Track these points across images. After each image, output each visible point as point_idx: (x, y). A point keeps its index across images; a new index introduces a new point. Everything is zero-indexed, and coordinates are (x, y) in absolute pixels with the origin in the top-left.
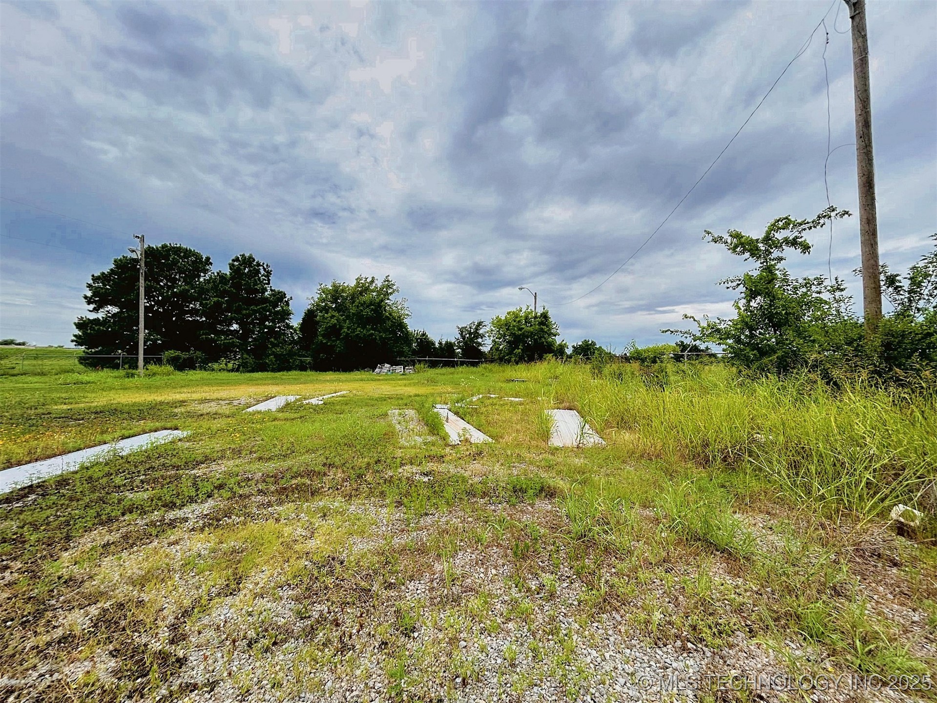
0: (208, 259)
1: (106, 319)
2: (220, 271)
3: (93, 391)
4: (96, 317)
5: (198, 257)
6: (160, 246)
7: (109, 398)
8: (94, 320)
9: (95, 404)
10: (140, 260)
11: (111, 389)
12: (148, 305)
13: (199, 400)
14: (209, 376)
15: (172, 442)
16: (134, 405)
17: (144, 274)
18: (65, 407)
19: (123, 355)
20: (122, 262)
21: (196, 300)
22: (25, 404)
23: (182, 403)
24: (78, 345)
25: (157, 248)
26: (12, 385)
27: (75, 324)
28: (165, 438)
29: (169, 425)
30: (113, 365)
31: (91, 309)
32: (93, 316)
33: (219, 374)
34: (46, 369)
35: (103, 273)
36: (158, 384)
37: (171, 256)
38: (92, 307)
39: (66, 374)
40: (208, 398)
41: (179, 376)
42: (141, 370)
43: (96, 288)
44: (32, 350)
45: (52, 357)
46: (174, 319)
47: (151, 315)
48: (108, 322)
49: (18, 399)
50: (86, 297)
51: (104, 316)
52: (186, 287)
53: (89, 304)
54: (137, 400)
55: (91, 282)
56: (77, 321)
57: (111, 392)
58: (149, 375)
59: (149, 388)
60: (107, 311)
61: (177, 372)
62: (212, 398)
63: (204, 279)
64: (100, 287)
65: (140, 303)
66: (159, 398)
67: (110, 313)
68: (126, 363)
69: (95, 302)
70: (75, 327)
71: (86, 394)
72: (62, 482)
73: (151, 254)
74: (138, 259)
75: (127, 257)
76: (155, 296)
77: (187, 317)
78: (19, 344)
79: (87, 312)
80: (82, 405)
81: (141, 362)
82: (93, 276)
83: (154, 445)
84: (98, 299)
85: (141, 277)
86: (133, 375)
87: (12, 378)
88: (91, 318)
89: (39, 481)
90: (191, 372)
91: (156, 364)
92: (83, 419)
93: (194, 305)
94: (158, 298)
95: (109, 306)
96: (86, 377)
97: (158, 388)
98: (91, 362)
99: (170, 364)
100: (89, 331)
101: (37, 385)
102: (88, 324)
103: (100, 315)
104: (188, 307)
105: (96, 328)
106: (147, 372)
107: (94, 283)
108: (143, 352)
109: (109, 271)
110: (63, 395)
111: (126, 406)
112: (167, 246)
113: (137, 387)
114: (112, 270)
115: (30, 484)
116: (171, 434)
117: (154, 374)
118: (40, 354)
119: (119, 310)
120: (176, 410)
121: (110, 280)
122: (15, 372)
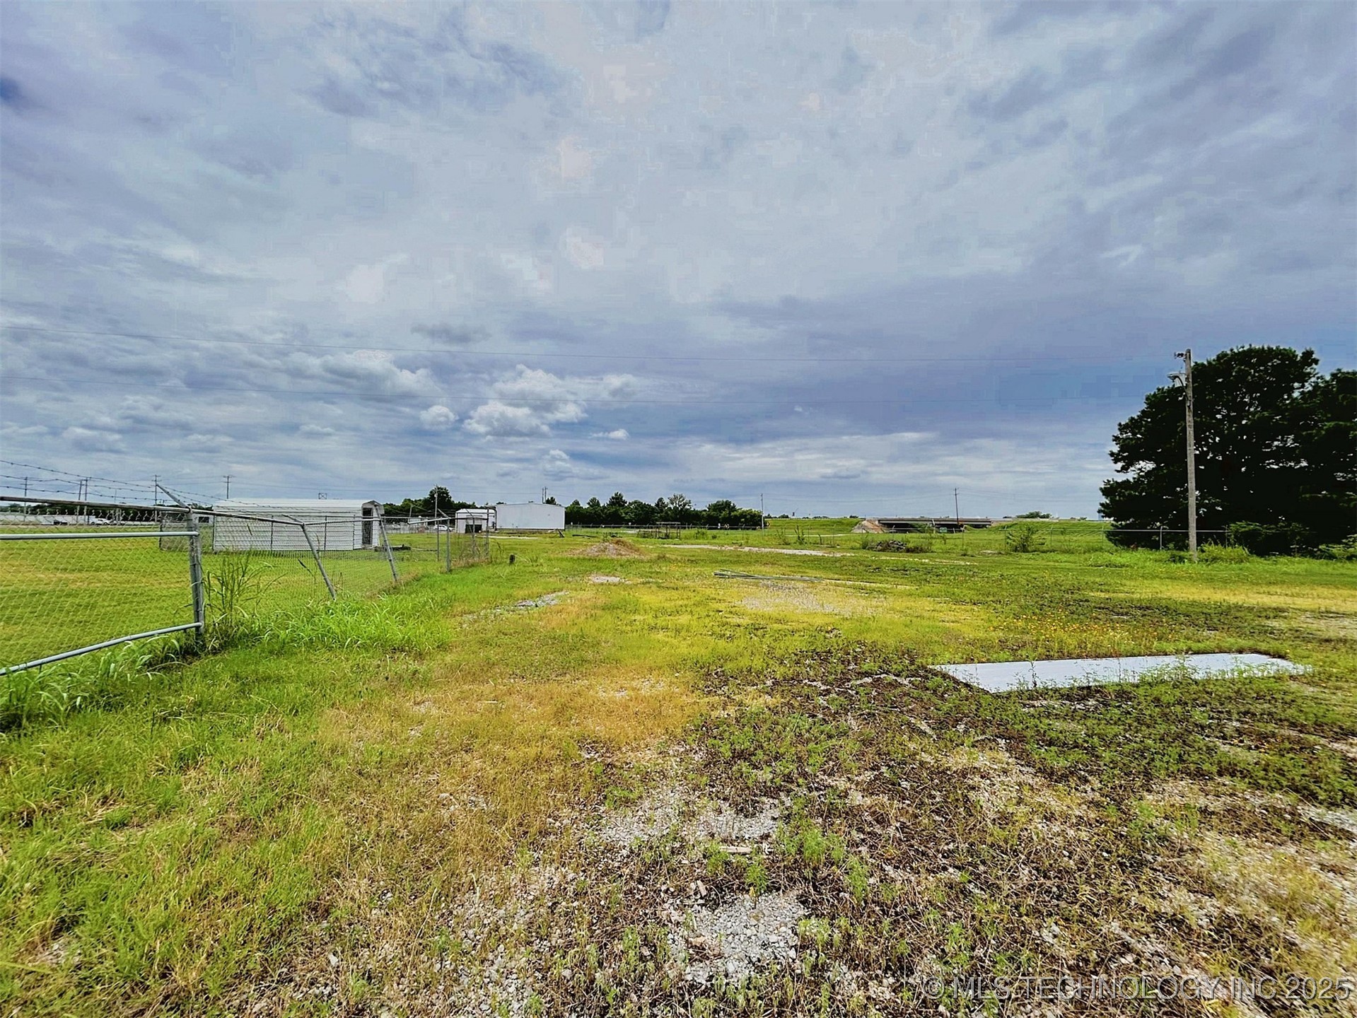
0: (1308, 354)
1: (1139, 479)
2: (1339, 370)
3: (1131, 578)
4: (1125, 479)
5: (1287, 356)
6: (1215, 357)
7: (1154, 590)
8: (1123, 482)
9: (1136, 596)
10: (1187, 387)
11: (1154, 577)
12: (1198, 452)
13: (1312, 611)
14: (1324, 569)
15: (1278, 679)
16: (1193, 604)
17: (1191, 407)
18: (1103, 595)
19: (1164, 529)
20: (1157, 398)
21: (1285, 432)
22: (1061, 586)
23: (1278, 612)
24: (1106, 517)
25: (1209, 362)
26: (1044, 563)
27: (1101, 489)
28: (1262, 668)
29: (1263, 646)
30: (1150, 543)
31: (1119, 469)
32: (1121, 478)
33: (1348, 565)
34: (1073, 545)
35: (1132, 419)
36: (1225, 574)
37: (1234, 368)
38: (1120, 465)
39: (1097, 553)
40: (1334, 609)
41: (1260, 565)
42: (1193, 551)
43: (1124, 440)
44: (1056, 523)
45: (1075, 532)
46: (1243, 469)
47: (1203, 467)
48: (1141, 484)
49: (1053, 580)
50: (1112, 454)
51: (1136, 476)
52: (1266, 414)
53: (1115, 463)
54: (1196, 597)
55: (1117, 433)
56: (1103, 487)
57: (1155, 582)
58: (1207, 560)
59: (1210, 580)
60: (1139, 469)
61: (1255, 558)
62: (1342, 610)
63: (1302, 393)
64: (1129, 438)
65: (1188, 452)
66: (1232, 599)
67: (1143, 471)
68: (1170, 541)
69: (1123, 459)
70: (1101, 494)
71: (1124, 581)
72: (1123, 694)
73: (1201, 374)
74: (1182, 387)
75: (1163, 388)
76: (1208, 437)
77: (1269, 464)
78: (1043, 517)
79: (1113, 473)
80: (1122, 595)
81: (1193, 540)
82: (1120, 425)
83: (1244, 675)
84: (1127, 454)
85: (1187, 413)
86: (1181, 559)
87: (1043, 555)
88: (1119, 481)
89: (1097, 684)
90: (1283, 559)
91: (1216, 544)
92: (1126, 614)
93: (1282, 441)
94: (1214, 440)
95: (1141, 462)
96: (1119, 559)
97: (1225, 582)
98: (1123, 539)
99: (1240, 545)
100: (1117, 498)
101: (1068, 565)
102: (1116, 488)
103: (1131, 475)
104: (1269, 446)
105: (1126, 493)
106: (1203, 556)
107: (1121, 434)
108: (1195, 525)
109: (1139, 414)
110: (1098, 580)
111: (1181, 604)
112: (1226, 355)
113: (1191, 578)
114: (1143, 412)
115: (1087, 684)
116: (1273, 664)
117: (1215, 559)
118: (1065, 528)
119: (1154, 466)
120: (1269, 623)
121: (1142, 426)
122: (1045, 548)
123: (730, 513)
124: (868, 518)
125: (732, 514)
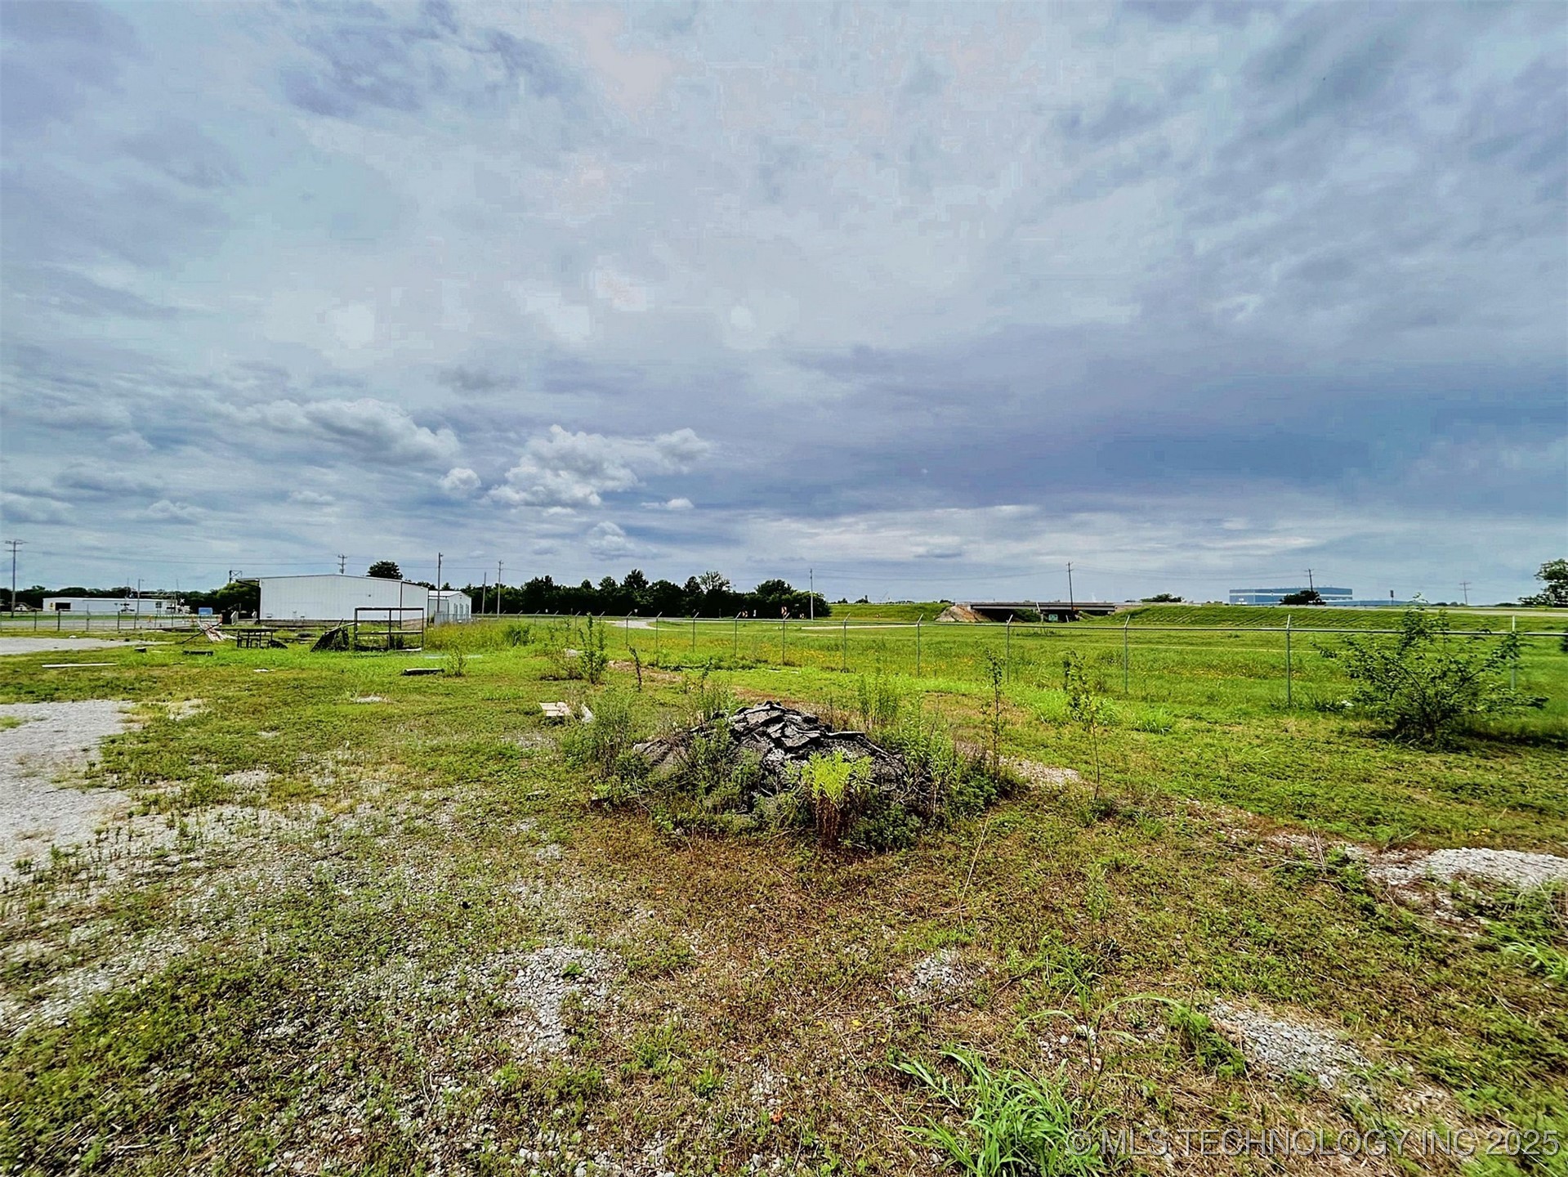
123: (780, 596)
124: (958, 602)
125: (783, 597)
